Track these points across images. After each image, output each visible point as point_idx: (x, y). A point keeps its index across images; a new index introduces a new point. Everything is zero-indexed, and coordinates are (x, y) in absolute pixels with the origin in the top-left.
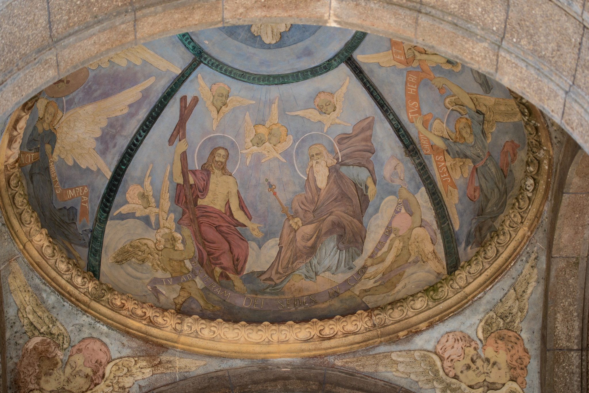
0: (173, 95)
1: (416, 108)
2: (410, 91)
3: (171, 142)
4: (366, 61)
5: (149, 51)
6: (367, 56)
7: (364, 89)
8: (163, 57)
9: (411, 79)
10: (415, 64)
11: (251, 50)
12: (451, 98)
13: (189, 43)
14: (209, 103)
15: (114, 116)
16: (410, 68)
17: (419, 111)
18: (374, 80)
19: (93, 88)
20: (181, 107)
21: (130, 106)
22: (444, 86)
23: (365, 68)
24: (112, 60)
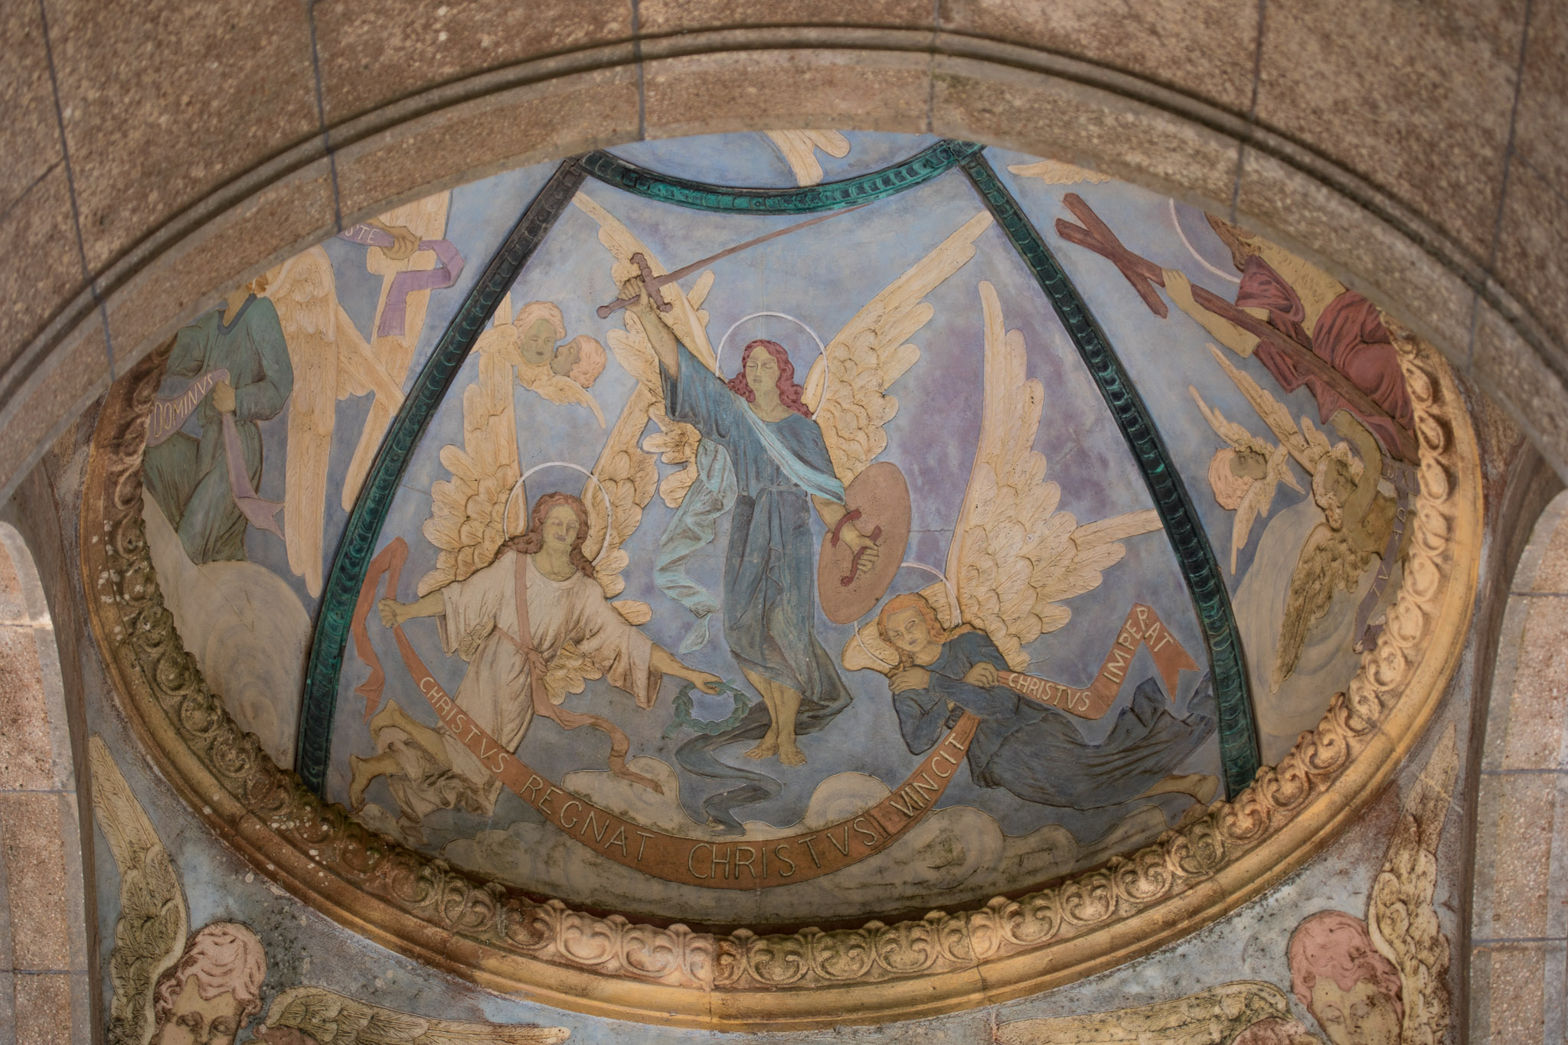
3: (1158, 309)
5: (904, 278)
8: (934, 246)
13: (912, 172)
15: (1035, 428)
19: (932, 462)
20: (1081, 243)
21: (1031, 373)
24: (886, 386)
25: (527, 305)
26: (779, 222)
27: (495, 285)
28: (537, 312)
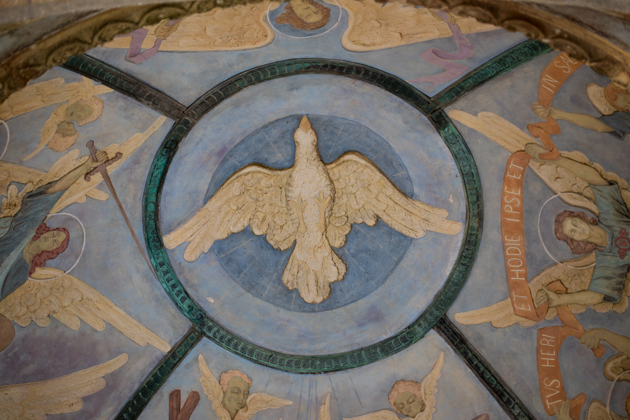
0: (158, 388)
1: (558, 389)
2: (545, 362)
4: (470, 322)
5: (117, 308)
6: (470, 313)
7: (469, 370)
8: (140, 321)
9: (545, 342)
10: (551, 315)
11: (284, 314)
12: (616, 361)
13: (183, 300)
14: (217, 403)
15: (58, 412)
16: (542, 324)
17: (563, 395)
18: (485, 353)
19: (22, 358)
20: (171, 408)
21: (86, 399)
22: (601, 342)
23: (468, 335)
24: (54, 316)
25: (103, 102)
26: (139, 230)
27: (121, 82)
28: (97, 107)
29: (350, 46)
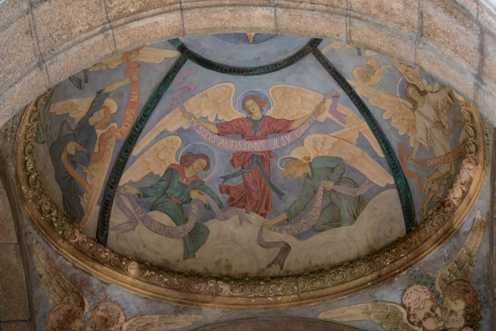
29: (231, 85)
